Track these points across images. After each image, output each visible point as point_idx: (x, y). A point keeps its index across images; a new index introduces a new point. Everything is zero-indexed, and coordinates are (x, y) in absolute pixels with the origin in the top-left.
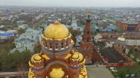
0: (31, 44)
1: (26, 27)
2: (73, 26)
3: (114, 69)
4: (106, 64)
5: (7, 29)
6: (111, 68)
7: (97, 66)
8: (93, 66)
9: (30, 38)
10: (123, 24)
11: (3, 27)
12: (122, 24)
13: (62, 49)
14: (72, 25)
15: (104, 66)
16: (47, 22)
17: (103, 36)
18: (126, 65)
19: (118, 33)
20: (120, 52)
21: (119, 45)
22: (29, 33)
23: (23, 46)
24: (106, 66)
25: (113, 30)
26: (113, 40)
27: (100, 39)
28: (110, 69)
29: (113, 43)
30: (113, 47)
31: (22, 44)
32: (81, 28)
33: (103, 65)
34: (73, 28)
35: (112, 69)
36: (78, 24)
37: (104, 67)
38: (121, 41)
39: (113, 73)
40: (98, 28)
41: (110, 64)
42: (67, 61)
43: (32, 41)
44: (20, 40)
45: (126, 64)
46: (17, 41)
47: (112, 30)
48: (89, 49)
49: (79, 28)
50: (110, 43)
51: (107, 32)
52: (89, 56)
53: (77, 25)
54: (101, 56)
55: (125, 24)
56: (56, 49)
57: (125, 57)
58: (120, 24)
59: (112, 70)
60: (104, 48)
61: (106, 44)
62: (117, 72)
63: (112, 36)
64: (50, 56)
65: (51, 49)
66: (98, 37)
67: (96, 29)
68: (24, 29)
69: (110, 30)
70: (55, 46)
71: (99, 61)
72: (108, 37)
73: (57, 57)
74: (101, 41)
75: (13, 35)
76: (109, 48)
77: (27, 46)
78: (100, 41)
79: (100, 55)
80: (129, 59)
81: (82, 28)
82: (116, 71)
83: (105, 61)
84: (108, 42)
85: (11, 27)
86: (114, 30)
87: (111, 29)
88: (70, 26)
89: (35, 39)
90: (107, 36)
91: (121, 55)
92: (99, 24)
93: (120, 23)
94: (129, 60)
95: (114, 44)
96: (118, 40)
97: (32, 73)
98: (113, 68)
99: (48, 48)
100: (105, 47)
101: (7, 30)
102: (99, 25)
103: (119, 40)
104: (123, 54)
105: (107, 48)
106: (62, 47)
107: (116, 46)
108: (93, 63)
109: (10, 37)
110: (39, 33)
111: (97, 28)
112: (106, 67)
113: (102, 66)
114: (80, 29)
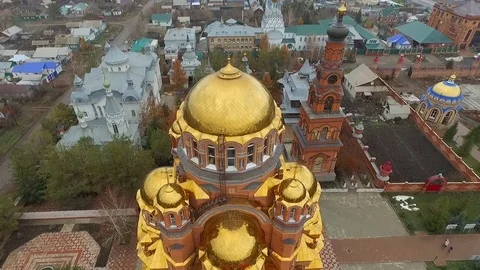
0: (129, 108)
1: (96, 31)
2: (268, 30)
3: (409, 201)
4: (382, 185)
5: (34, 43)
6: (398, 198)
7: (352, 191)
8: (340, 190)
9: (124, 89)
10: (461, 18)
11: (19, 35)
12: (455, 17)
13: (251, 166)
14: (266, 23)
15: (377, 190)
16: (170, 11)
17: (378, 71)
18: (451, 188)
19: (437, 56)
20: (434, 139)
21: (435, 113)
22: (116, 69)
23: (99, 116)
24: (382, 190)
25: (418, 43)
26: (412, 87)
27: (368, 84)
28: (393, 202)
29: (413, 98)
30: (412, 116)
31: (98, 110)
32: (297, 38)
33: (371, 187)
34: (269, 36)
35: (401, 201)
36: (288, 20)
37: (376, 193)
38: (446, 98)
39: (402, 215)
40: (360, 38)
41: (396, 186)
42: (264, 202)
43: (131, 99)
44: (87, 98)
45: (452, 185)
46: (80, 101)
47: (415, 44)
48: (329, 134)
49: (289, 36)
50: (401, 102)
51: (394, 51)
52: (326, 158)
53: (282, 26)
54: (367, 154)
55: (468, 18)
56: (230, 169)
57: (452, 158)
58: (450, 17)
59: (402, 205)
60: (380, 120)
61: (388, 108)
62: (419, 214)
63: (410, 72)
64: (210, 188)
65: (212, 167)
66: (360, 78)
67: (355, 41)
68: (93, 42)
69: (407, 42)
70: (227, 159)
71: (359, 174)
72: (397, 74)
73: (231, 191)
74: (369, 94)
75: (59, 70)
76: (398, 120)
77: (117, 122)
78: (367, 92)
79: (365, 149)
80: (465, 166)
81: (303, 38)
82: (416, 209)
83: (382, 174)
84: (394, 96)
85: (46, 32)
86: (422, 45)
87: (409, 39)
88: (258, 30)
89: (138, 90)
90: (394, 70)
91: (436, 151)
92: (367, 15)
93: (450, 12)
94: (462, 169)
95: (414, 105)
96: (433, 92)
97: (149, 228)
98: (404, 198)
99: (200, 162)
100: (381, 118)
101: (34, 48)
102: (363, 19)
103: (436, 94)
104: (444, 147)
105: (390, 120)
106: (251, 159)
107: (424, 114)
108: (339, 180)
109: (50, 77)
110: (148, 64)
111: (358, 37)
112: (382, 194)
113: (368, 190)
114: (293, 40)
